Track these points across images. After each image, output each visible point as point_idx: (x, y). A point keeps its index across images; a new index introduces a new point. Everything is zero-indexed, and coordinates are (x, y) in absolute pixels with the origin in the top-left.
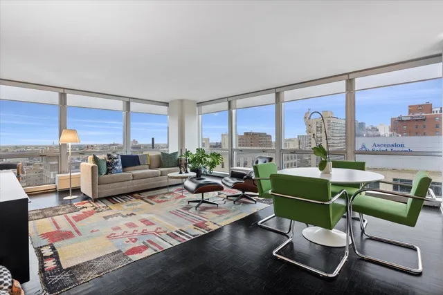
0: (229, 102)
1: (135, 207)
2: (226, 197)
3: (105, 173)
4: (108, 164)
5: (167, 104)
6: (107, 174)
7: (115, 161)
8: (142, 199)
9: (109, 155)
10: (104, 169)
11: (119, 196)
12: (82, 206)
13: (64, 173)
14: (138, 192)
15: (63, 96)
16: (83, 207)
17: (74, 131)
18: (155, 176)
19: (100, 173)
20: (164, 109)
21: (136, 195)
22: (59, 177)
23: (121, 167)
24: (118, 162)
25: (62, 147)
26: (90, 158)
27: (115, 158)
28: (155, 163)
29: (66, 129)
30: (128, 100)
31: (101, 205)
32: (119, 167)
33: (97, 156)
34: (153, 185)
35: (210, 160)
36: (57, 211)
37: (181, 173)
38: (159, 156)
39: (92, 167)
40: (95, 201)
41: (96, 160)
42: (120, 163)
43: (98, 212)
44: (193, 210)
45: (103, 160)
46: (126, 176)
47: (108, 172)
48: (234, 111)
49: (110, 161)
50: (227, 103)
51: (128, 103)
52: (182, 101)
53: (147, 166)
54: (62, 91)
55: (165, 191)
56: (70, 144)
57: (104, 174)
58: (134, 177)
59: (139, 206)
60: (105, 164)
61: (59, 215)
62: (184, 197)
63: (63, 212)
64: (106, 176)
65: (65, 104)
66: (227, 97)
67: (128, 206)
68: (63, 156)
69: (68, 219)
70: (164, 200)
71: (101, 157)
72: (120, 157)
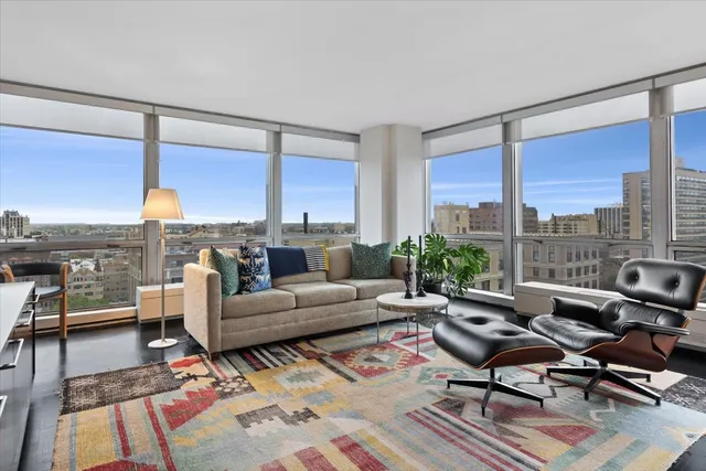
0: (506, 126)
1: (308, 384)
2: (545, 372)
3: (234, 291)
4: (242, 269)
5: (355, 137)
6: (239, 292)
7: (258, 261)
8: (321, 359)
9: (243, 249)
10: (234, 280)
11: (266, 346)
12: (185, 371)
13: (152, 283)
14: (309, 338)
15: (152, 121)
16: (190, 377)
17: (171, 192)
18: (343, 299)
19: (225, 291)
20: (348, 148)
21: (304, 346)
22: (142, 293)
23: (268, 276)
24: (262, 265)
25: (150, 228)
26: (204, 253)
27: (258, 257)
28: (340, 268)
29: (156, 187)
30: (277, 128)
31: (228, 371)
32: (265, 277)
33: (220, 251)
34: (340, 320)
35: (459, 263)
36: (130, 382)
37: (408, 296)
38: (347, 251)
39: (210, 278)
40: (215, 358)
41: (216, 260)
42: (266, 268)
43: (224, 395)
44: (471, 413)
45: (231, 259)
46: (280, 299)
47: (243, 287)
48: (517, 146)
49: (246, 262)
50: (499, 128)
51: (278, 135)
52: (390, 128)
53: (322, 275)
54: (149, 110)
55: (368, 337)
56: (163, 222)
57: (232, 293)
58: (300, 302)
59: (319, 384)
60: (235, 268)
61: (133, 397)
62: (424, 360)
63: (144, 390)
64: (238, 297)
65: (156, 137)
66: (501, 114)
67: (291, 380)
68: (151, 248)
69: (152, 415)
70: (376, 366)
71: (226, 253)
72: (265, 252)
